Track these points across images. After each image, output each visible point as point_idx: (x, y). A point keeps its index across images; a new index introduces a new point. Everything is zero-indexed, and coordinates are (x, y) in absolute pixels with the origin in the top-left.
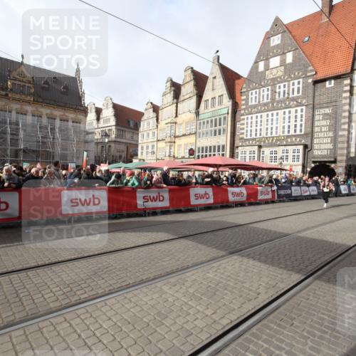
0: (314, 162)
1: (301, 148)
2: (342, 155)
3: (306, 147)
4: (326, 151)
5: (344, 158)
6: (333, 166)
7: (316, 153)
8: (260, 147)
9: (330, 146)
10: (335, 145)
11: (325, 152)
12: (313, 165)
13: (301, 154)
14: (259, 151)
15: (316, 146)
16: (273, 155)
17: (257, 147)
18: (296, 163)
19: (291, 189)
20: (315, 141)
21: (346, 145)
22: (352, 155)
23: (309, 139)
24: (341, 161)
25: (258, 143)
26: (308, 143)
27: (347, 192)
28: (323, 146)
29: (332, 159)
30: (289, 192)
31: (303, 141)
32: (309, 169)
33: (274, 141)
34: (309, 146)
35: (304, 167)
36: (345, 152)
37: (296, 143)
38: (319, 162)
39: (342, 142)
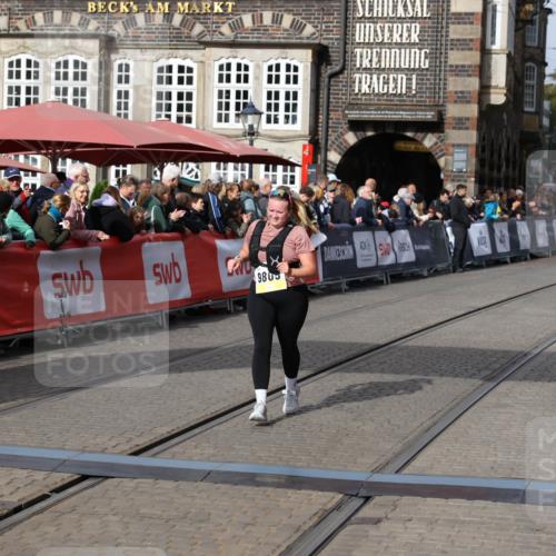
0: (355, 126)
1: (302, 60)
2: (462, 98)
3: (321, 55)
4: (402, 77)
5: (472, 110)
6: (429, 141)
7: (365, 84)
8: (109, 45)
9: (419, 59)
10: (437, 55)
11: (400, 84)
12: (351, 139)
13: (303, 88)
14: (105, 66)
15: (363, 57)
16: (175, 88)
17: (94, 45)
18: (281, 127)
19: (352, 243)
20: (361, 32)
21: (473, 58)
22: (498, 98)
23: (335, 21)
24: (460, 123)
25: (92, 26)
26: (332, 39)
27: (487, 250)
28: (390, 58)
29: (429, 116)
30: (347, 252)
31: (309, 29)
32: (334, 157)
33: (177, 19)
34: (335, 55)
35: (316, 145)
36: (474, 84)
37: (280, 37)
38: (375, 124)
39: (462, 44)
